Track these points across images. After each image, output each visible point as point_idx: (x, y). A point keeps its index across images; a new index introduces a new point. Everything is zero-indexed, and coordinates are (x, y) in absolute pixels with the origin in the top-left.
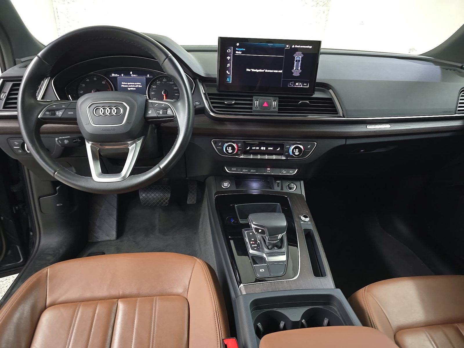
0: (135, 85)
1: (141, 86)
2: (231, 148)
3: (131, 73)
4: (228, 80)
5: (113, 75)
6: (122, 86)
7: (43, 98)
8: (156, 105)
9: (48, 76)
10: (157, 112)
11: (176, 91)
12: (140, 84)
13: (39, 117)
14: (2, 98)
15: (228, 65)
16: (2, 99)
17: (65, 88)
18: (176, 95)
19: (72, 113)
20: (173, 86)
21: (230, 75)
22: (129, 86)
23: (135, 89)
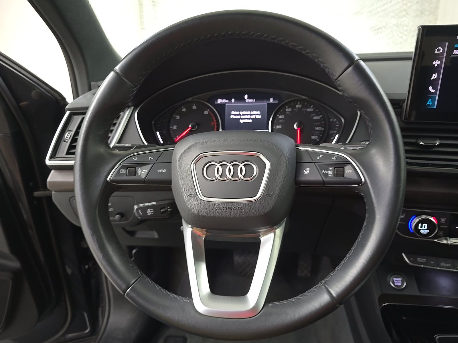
0: (251, 115)
1: (260, 117)
2: (426, 225)
3: (246, 97)
4: (429, 102)
5: (220, 101)
6: (231, 118)
7: (119, 141)
8: (318, 158)
9: (130, 104)
10: (323, 172)
11: (316, 124)
12: (258, 113)
13: (108, 179)
14: (67, 139)
15: (433, 75)
16: (66, 141)
17: (153, 122)
18: (317, 128)
19: (164, 171)
20: (312, 115)
21: (435, 93)
22: (242, 117)
23: (250, 121)
